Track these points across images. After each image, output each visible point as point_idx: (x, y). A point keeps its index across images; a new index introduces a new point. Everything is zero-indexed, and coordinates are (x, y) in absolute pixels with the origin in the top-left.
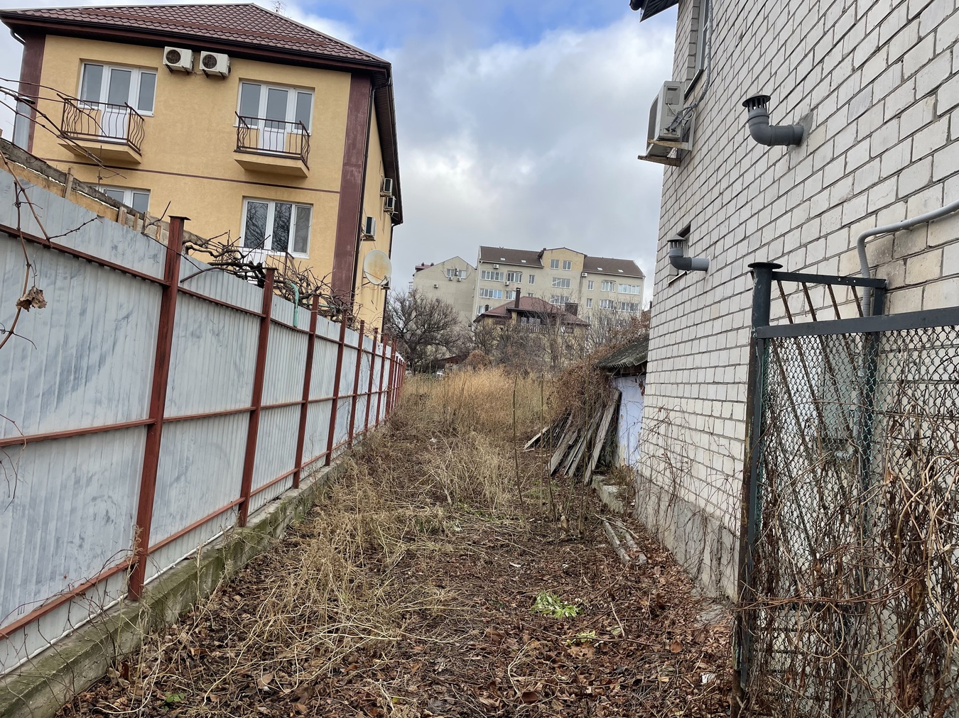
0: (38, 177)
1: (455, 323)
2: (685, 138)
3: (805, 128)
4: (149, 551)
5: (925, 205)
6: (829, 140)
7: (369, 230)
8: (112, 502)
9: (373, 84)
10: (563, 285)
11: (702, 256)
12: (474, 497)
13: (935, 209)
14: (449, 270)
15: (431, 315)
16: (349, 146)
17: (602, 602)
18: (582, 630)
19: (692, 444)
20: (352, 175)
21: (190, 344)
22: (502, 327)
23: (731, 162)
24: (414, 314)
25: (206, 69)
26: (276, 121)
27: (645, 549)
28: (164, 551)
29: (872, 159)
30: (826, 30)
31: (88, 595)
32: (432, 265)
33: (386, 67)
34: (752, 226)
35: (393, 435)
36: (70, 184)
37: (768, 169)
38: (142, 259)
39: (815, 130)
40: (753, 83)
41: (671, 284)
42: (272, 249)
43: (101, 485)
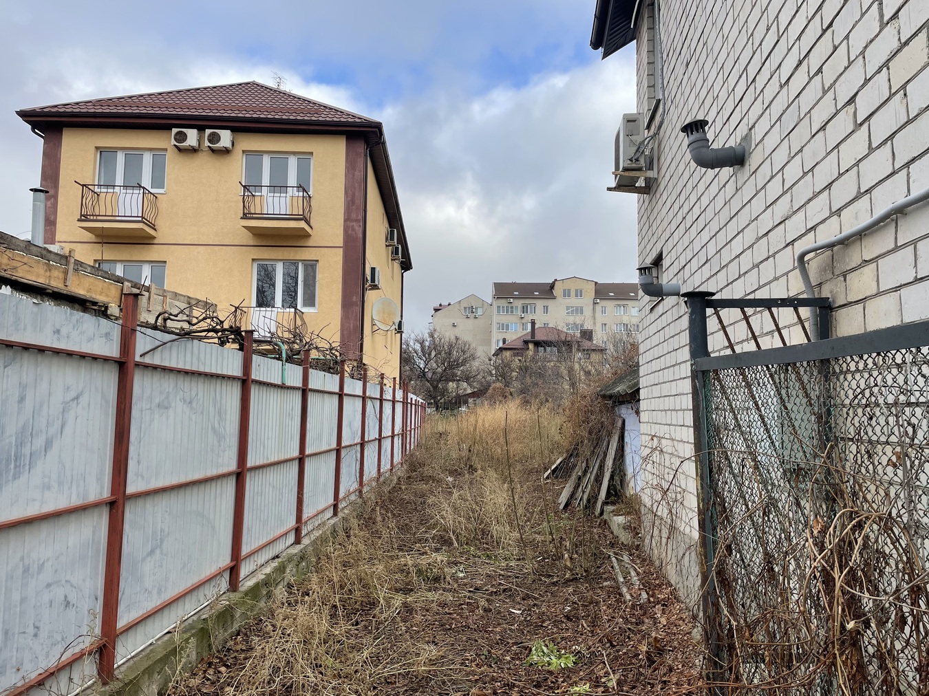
0: (38, 262)
1: (474, 359)
2: (650, 167)
3: (747, 148)
4: (118, 632)
5: (856, 218)
6: (767, 158)
7: (373, 279)
8: (72, 586)
9: (367, 143)
10: (577, 313)
11: (674, 281)
12: (482, 538)
13: (865, 220)
14: (465, 308)
15: (450, 353)
16: (348, 203)
17: (600, 649)
18: (576, 683)
19: (682, 473)
20: (353, 230)
21: (156, 416)
22: (520, 358)
23: (689, 186)
24: (433, 354)
25: (211, 145)
26: (279, 187)
27: (647, 586)
28: (140, 629)
29: (805, 174)
30: (755, 49)
31: (47, 685)
32: (449, 304)
33: (377, 127)
34: (712, 248)
35: (409, 477)
36: (71, 266)
37: (720, 190)
38: (91, 339)
39: (755, 148)
40: (700, 108)
41: (652, 309)
42: (283, 306)
43: (56, 571)
